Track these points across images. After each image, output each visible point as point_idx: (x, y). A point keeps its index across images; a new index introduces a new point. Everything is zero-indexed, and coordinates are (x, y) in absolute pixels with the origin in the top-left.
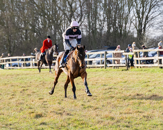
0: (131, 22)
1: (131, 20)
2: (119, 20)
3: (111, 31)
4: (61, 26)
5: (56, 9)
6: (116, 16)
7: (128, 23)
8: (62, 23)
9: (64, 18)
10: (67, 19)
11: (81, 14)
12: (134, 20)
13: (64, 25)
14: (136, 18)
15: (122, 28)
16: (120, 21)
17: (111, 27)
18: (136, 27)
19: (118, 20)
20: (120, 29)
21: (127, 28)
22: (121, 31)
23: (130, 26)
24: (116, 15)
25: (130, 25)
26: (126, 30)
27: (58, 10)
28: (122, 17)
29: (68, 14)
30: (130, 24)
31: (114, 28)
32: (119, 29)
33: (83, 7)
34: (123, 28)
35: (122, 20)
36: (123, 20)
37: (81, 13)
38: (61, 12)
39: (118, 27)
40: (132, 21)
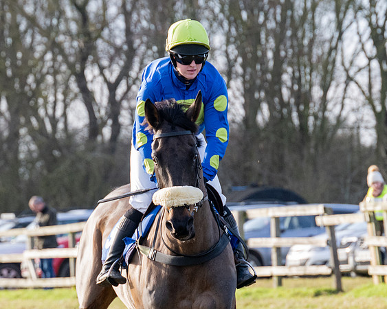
0: (349, 79)
1: (347, 71)
2: (293, 73)
3: (259, 119)
4: (41, 101)
5: (18, 26)
6: (283, 53)
7: (334, 84)
8: (42, 86)
9: (53, 67)
10: (64, 68)
11: (125, 47)
12: (360, 70)
13: (51, 99)
14: (370, 59)
15: (307, 107)
16: (297, 74)
17: (259, 102)
18: (370, 100)
19: (290, 70)
20: (298, 111)
21: (330, 106)
22: (303, 117)
23: (344, 98)
24: (282, 47)
25: (345, 90)
26: (327, 114)
27: (26, 32)
28: (306, 59)
29: (72, 47)
30: (342, 86)
31: (272, 108)
32: (294, 109)
33: (135, 17)
34: (311, 105)
35: (308, 70)
36: (311, 71)
37: (129, 42)
38: (38, 38)
39: (292, 101)
40: (351, 73)
